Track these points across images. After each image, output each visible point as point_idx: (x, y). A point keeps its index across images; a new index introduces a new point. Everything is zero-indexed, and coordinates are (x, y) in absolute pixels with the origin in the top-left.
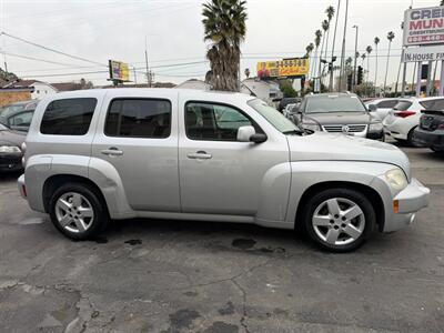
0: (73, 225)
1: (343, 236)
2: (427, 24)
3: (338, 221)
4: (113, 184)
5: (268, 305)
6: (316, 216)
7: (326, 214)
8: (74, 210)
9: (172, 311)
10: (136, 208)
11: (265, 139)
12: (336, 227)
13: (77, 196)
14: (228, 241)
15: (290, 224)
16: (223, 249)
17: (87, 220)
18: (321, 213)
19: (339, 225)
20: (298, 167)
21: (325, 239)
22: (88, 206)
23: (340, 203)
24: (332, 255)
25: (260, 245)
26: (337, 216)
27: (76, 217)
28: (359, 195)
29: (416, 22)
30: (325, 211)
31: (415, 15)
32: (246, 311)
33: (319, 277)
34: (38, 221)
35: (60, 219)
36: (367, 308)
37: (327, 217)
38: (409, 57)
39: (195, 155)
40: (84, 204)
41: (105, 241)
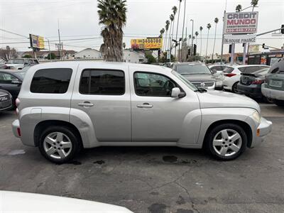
0: (56, 154)
1: (229, 151)
2: (236, 22)
3: (227, 142)
4: (87, 125)
5: (203, 196)
6: (215, 140)
7: (220, 139)
8: (58, 144)
9: (149, 205)
10: (100, 140)
11: (185, 95)
12: (226, 146)
13: (60, 135)
14: (160, 158)
15: (200, 145)
16: (159, 163)
17: (66, 150)
18: (217, 138)
19: (228, 145)
20: (206, 111)
21: (219, 153)
22: (67, 141)
23: (228, 132)
24: (224, 162)
25: (180, 159)
26: (226, 140)
27: (59, 149)
28: (239, 127)
29: (230, 20)
30: (220, 137)
31: (230, 17)
32: (192, 201)
33: (223, 176)
34: (22, 152)
35: (47, 150)
36: (257, 192)
37: (221, 140)
38: (227, 41)
39: (142, 105)
40: (65, 139)
41: (80, 164)
